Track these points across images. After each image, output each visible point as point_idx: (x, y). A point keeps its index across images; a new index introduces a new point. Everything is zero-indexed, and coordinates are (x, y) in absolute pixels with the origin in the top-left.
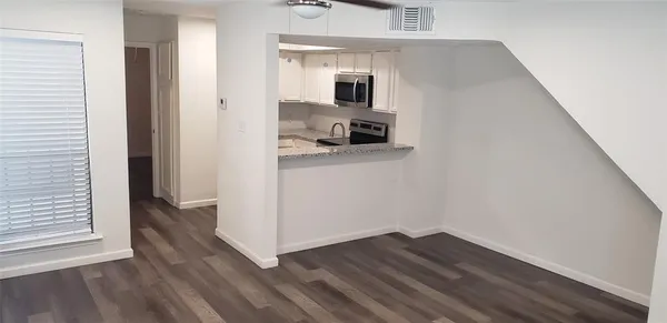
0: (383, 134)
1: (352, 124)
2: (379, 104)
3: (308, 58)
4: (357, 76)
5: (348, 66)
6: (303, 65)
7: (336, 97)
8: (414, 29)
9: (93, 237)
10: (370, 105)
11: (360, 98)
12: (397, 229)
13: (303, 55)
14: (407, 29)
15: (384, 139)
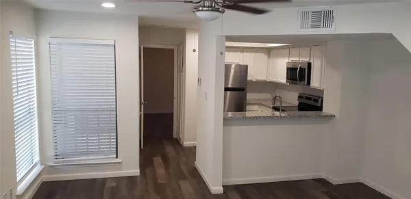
0: (319, 105)
1: (299, 97)
2: (315, 83)
3: (273, 52)
4: (300, 63)
5: (296, 57)
6: (269, 57)
7: (287, 78)
8: (319, 27)
9: (117, 160)
10: (309, 83)
11: (302, 79)
12: (323, 175)
13: (268, 51)
14: (313, 27)
15: (320, 109)
